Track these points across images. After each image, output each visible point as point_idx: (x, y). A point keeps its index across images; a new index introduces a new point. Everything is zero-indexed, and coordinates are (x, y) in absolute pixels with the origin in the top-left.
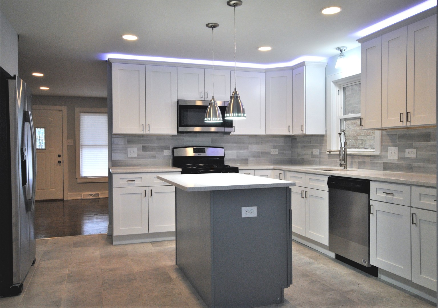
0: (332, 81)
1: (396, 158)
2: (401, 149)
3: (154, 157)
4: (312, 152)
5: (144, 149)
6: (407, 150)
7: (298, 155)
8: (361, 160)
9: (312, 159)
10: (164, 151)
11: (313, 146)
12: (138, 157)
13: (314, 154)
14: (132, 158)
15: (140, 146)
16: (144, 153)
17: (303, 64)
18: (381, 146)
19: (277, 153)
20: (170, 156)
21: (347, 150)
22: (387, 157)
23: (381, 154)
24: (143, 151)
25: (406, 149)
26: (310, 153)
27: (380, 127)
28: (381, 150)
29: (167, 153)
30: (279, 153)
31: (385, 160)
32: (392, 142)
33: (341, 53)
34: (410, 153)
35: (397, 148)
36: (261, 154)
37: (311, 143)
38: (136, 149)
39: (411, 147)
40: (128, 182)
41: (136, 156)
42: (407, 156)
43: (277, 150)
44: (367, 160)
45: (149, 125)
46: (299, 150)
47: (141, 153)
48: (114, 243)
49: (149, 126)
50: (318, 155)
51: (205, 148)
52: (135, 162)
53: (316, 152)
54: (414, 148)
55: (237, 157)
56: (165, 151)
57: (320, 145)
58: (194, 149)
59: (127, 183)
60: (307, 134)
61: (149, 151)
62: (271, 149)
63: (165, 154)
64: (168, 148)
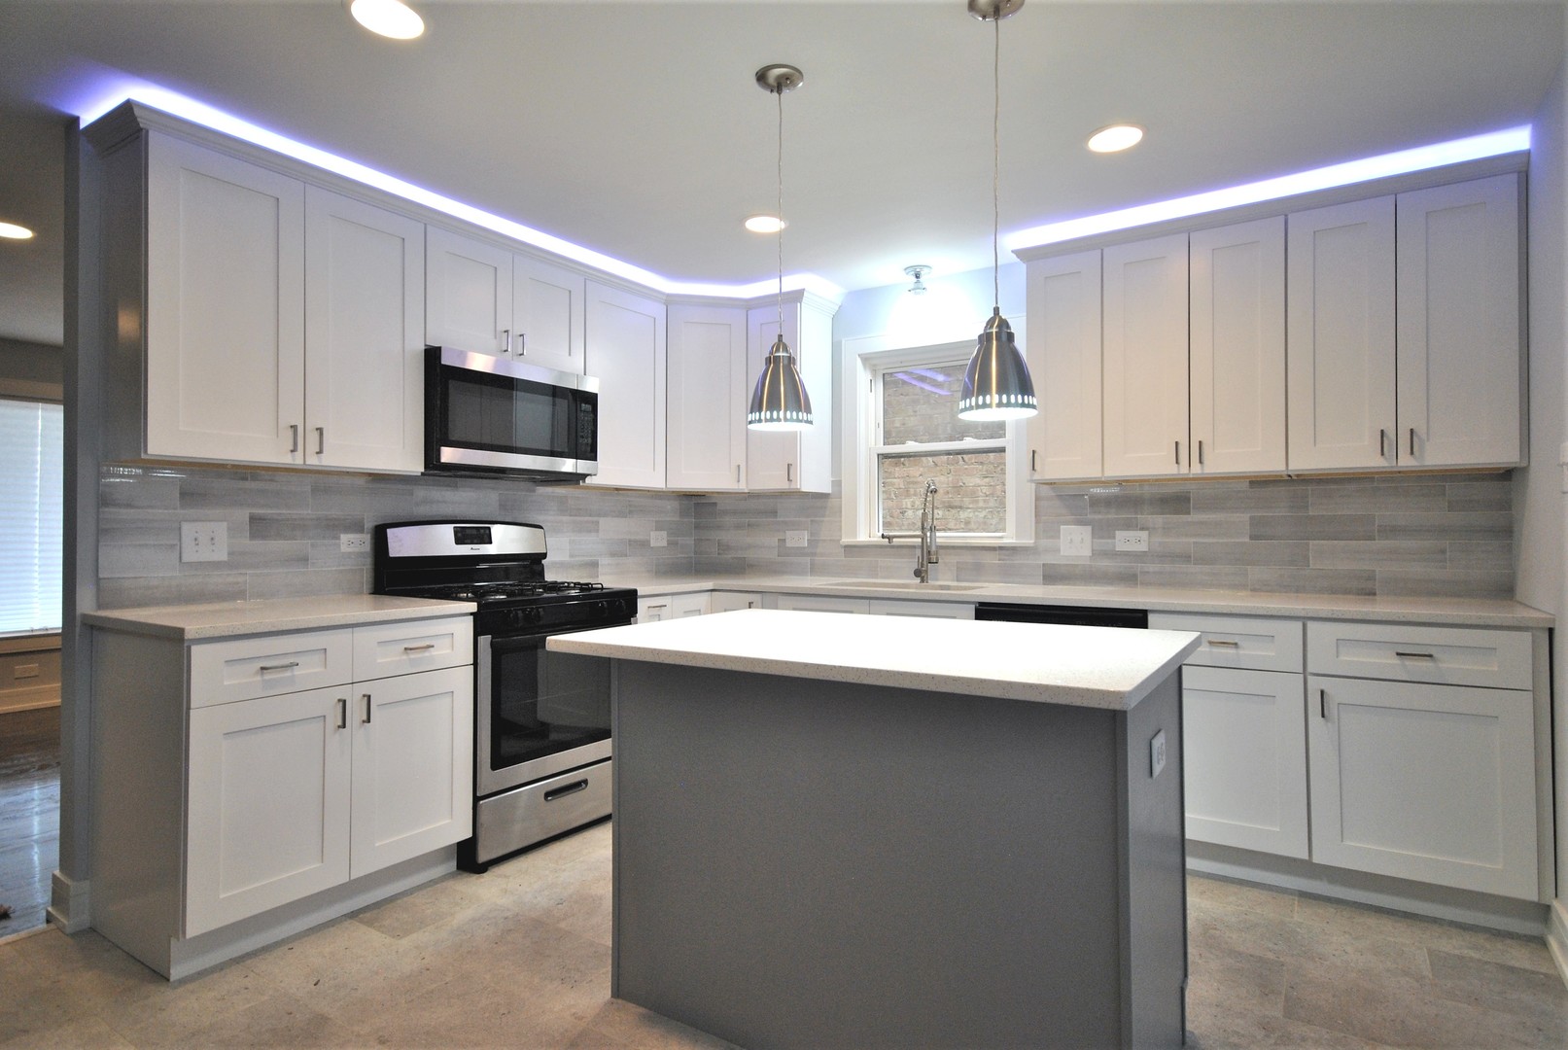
0: (860, 353)
1: (1087, 552)
2: (1102, 530)
3: (304, 560)
4: (782, 541)
5: (259, 526)
6: (1120, 535)
7: (724, 547)
8: (968, 558)
9: (780, 559)
10: (342, 536)
11: (785, 523)
12: (233, 564)
13: (789, 544)
14: (200, 565)
15: (242, 515)
16: (258, 545)
17: (797, 296)
18: (1037, 522)
19: (664, 543)
20: (361, 554)
21: (938, 534)
22: (1058, 550)
23: (1035, 543)
24: (253, 536)
25: (1117, 532)
26: (774, 542)
27: (1100, 475)
28: (1036, 533)
29: (355, 545)
30: (670, 543)
31: (1049, 559)
32: (1072, 514)
33: (918, 282)
34: (1132, 541)
35: (1089, 528)
36: (630, 545)
37: (776, 516)
38: (221, 530)
39: (1128, 526)
40: (262, 674)
41: (223, 556)
42: (1120, 547)
43: (664, 534)
44: (991, 559)
45: (320, 430)
46: (727, 536)
47: (246, 543)
48: (176, 973)
49: (321, 434)
50: (804, 548)
51: (489, 528)
52: (218, 580)
53: (798, 539)
54: (1142, 529)
55: (571, 556)
56: (345, 538)
57: (812, 521)
58: (456, 531)
59: (259, 678)
60: (804, 490)
61: (279, 536)
62: (652, 533)
63: (344, 548)
64: (356, 527)
